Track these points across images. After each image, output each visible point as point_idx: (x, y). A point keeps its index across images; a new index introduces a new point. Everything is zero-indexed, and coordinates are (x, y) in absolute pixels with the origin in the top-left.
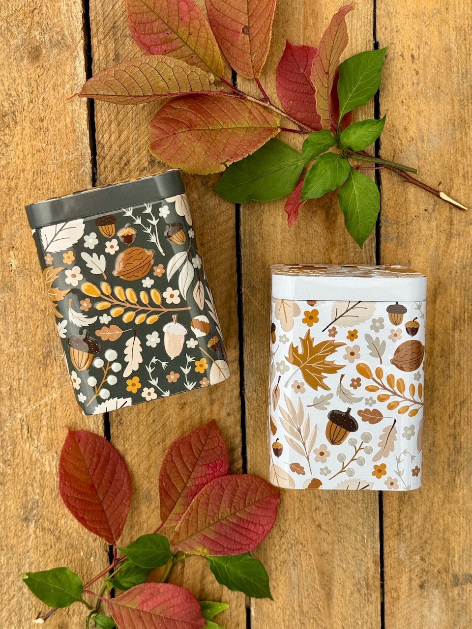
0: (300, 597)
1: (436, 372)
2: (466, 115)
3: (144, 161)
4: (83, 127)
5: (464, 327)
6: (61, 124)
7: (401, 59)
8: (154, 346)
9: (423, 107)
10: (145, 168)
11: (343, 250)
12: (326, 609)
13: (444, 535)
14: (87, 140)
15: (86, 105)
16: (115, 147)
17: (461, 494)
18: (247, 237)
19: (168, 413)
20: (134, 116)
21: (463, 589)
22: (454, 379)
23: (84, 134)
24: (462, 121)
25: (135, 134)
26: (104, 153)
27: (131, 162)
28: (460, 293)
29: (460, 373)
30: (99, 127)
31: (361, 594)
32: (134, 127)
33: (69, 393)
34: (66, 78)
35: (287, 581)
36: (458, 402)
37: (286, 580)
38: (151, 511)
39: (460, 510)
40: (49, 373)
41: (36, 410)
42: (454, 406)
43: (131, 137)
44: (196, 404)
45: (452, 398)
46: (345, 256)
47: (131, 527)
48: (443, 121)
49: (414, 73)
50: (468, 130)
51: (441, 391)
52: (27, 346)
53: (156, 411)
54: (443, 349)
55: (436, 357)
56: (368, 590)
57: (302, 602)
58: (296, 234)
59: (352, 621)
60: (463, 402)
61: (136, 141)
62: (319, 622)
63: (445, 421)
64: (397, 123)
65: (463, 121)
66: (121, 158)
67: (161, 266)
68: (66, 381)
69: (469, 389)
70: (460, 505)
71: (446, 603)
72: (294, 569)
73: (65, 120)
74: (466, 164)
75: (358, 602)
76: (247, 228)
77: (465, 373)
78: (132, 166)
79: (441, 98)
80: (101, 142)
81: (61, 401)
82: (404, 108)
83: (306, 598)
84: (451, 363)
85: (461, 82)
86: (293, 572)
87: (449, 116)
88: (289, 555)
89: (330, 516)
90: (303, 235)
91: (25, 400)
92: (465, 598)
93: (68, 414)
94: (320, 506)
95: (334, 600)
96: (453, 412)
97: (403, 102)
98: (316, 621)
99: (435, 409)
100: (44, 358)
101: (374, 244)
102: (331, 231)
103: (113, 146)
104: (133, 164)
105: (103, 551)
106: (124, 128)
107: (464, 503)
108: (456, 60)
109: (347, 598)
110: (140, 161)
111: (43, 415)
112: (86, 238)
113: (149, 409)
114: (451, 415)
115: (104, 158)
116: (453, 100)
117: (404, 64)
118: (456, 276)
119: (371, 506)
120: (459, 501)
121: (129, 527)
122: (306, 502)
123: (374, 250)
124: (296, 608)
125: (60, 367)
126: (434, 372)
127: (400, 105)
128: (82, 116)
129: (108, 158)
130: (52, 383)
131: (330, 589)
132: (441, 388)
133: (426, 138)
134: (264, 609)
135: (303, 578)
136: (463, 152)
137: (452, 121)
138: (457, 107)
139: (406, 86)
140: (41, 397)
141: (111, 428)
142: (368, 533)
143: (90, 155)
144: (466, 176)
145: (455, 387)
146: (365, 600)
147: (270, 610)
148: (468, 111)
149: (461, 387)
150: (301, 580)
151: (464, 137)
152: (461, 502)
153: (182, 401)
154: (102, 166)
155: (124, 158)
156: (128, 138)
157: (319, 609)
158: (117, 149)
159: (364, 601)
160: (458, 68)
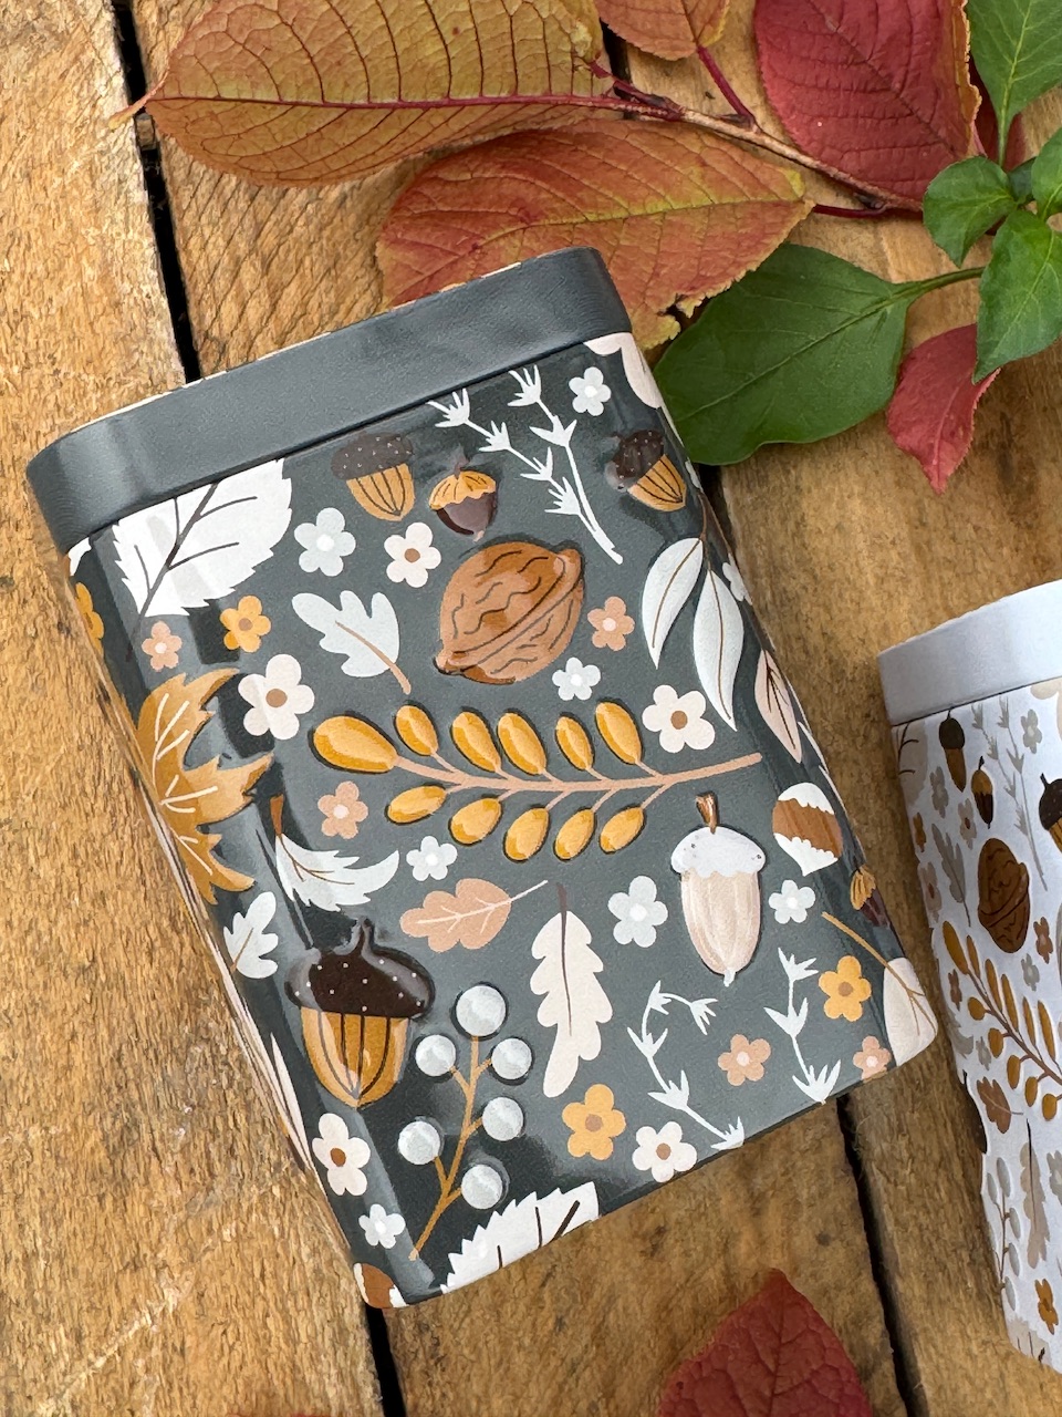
4: (146, 289)
6: (67, 289)
8: (647, 939)
14: (164, 332)
15: (146, 217)
23: (149, 311)
25: (327, 292)
30: (201, 286)
32: (319, 269)
33: (227, 1278)
34: (68, 138)
40: (140, 1210)
41: (107, 1372)
52: (43, 1119)
67: (615, 604)
68: (210, 1231)
73: (80, 275)
80: (215, 332)
81: (201, 1315)
91: (58, 1339)
93: (235, 1364)
100: (113, 1154)
106: (287, 278)
111: (138, 1389)
112: (303, 533)
125: (178, 1179)
128: (137, 254)
130: (155, 1250)
140: (123, 1316)
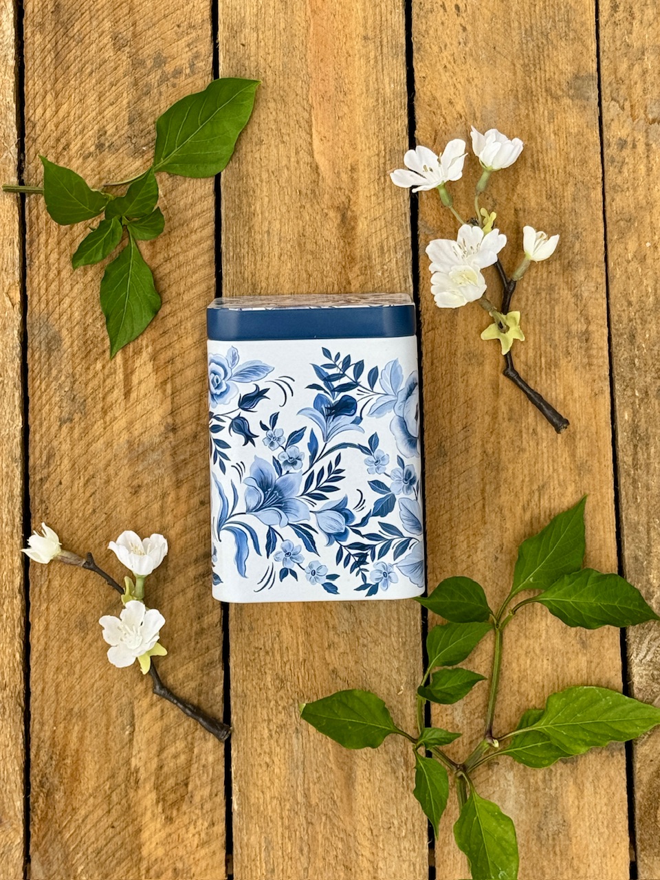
0: (306, 782)
1: (503, 442)
2: (533, 83)
3: (89, 145)
5: (541, 378)
7: (442, 10)
9: (474, 73)
10: (90, 154)
11: (366, 267)
12: (345, 800)
13: (520, 687)
16: (50, 126)
17: (544, 624)
18: (231, 248)
19: (115, 500)
20: (78, 85)
21: (551, 770)
22: (528, 453)
24: (527, 93)
26: (35, 134)
27: (71, 146)
28: (534, 330)
29: (537, 444)
31: (397, 778)
35: (287, 756)
36: (535, 487)
37: (285, 754)
38: (87, 645)
39: (542, 650)
42: (530, 494)
43: (72, 113)
44: (155, 487)
45: (527, 479)
46: (368, 276)
47: (57, 669)
48: (501, 92)
49: (460, 29)
50: (536, 104)
51: (510, 471)
53: (98, 495)
54: (511, 410)
55: (501, 420)
56: (407, 770)
57: (309, 790)
58: (299, 245)
59: (385, 820)
60: (543, 487)
61: (79, 118)
62: (335, 821)
63: (518, 515)
64: (438, 95)
65: (529, 92)
66: (58, 140)
69: (551, 468)
70: (542, 641)
71: (525, 793)
72: (298, 738)
74: (535, 149)
75: (393, 790)
76: (231, 237)
77: (544, 444)
78: (74, 151)
79: (498, 61)
82: (447, 74)
83: (315, 784)
84: (524, 430)
85: (524, 41)
86: (295, 741)
87: (510, 85)
88: (291, 716)
89: (350, 657)
90: (309, 246)
92: (554, 786)
94: (336, 640)
95: (356, 787)
96: (529, 502)
97: (445, 67)
98: (331, 820)
99: (503, 498)
101: (409, 260)
102: (349, 240)
103: (48, 125)
104: (74, 148)
105: (15, 705)
107: (548, 638)
108: (516, 13)
109: (377, 784)
110: (84, 144)
113: (88, 494)
114: (526, 506)
115: (35, 141)
116: (514, 65)
117: (446, 17)
118: (526, 305)
119: (411, 641)
120: (541, 636)
121: (54, 670)
122: (314, 635)
123: (410, 267)
124: (300, 798)
126: (499, 443)
127: (442, 71)
129: (40, 140)
131: (351, 769)
132: (511, 466)
133: (479, 115)
134: (253, 800)
135: (310, 752)
136: (531, 134)
137: (515, 92)
138: (520, 73)
139: (449, 45)
141: (32, 521)
142: (407, 683)
143: (16, 136)
144: (536, 165)
145: (530, 465)
146: (403, 787)
147: (261, 801)
148: (536, 78)
149: (540, 465)
150: (307, 754)
151: (531, 113)
152: (543, 637)
153: (135, 483)
154: (32, 151)
155: (63, 140)
156: (69, 113)
157: (334, 802)
158: (54, 128)
159: (401, 789)
160: (520, 23)
